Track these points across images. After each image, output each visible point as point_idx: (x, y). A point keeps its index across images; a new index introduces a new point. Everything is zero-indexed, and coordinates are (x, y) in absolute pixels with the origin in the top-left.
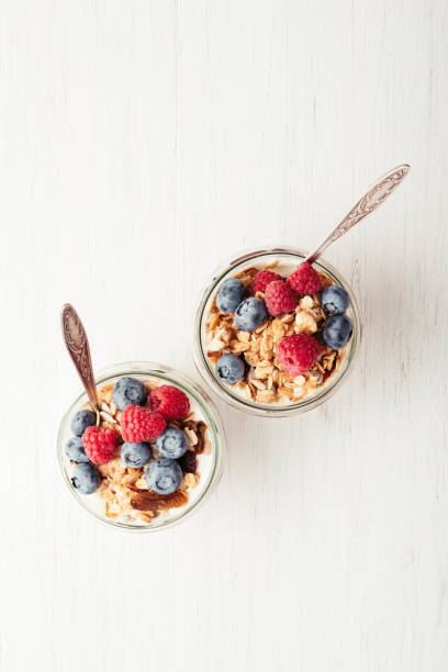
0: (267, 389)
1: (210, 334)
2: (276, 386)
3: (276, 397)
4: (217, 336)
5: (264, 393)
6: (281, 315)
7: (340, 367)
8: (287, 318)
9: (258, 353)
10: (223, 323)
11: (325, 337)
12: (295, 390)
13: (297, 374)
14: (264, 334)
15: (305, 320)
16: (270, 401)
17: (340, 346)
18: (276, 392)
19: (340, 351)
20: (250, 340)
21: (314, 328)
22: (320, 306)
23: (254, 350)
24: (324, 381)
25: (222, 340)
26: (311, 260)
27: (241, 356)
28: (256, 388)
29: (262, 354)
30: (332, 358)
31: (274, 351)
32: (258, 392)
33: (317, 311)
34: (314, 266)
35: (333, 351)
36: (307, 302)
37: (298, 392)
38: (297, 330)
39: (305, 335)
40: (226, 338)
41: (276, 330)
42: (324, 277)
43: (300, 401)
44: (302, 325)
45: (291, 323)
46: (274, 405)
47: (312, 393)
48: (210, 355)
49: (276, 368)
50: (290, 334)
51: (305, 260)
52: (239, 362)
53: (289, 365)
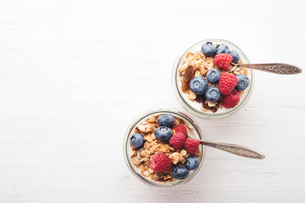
0: (139, 160)
1: (146, 123)
2: (143, 163)
3: (138, 166)
4: (146, 126)
5: (137, 160)
6: (171, 146)
7: (168, 183)
8: (172, 149)
9: (151, 147)
10: (153, 125)
11: (175, 169)
12: (147, 171)
13: (152, 168)
14: (160, 144)
15: (176, 157)
16: (135, 165)
17: (176, 178)
18: (140, 164)
19: (174, 179)
20: (154, 140)
21: (175, 163)
22: (186, 159)
23: (151, 144)
24: (158, 180)
25: (146, 129)
26: (202, 143)
27: (145, 141)
28: (136, 155)
29: (151, 149)
30: (169, 177)
31: (156, 153)
32: (135, 157)
33: (183, 158)
34: (200, 145)
35: (172, 176)
36: (184, 152)
37: (146, 173)
38: (170, 156)
39: (171, 160)
40: (148, 130)
41: (164, 148)
42: (199, 152)
43: (143, 176)
44: (173, 157)
45: (172, 152)
46: (135, 167)
47: (149, 179)
48: (137, 128)
49: (149, 158)
50: (167, 154)
51: (200, 140)
52: (141, 142)
53: (154, 163)
